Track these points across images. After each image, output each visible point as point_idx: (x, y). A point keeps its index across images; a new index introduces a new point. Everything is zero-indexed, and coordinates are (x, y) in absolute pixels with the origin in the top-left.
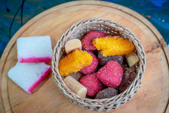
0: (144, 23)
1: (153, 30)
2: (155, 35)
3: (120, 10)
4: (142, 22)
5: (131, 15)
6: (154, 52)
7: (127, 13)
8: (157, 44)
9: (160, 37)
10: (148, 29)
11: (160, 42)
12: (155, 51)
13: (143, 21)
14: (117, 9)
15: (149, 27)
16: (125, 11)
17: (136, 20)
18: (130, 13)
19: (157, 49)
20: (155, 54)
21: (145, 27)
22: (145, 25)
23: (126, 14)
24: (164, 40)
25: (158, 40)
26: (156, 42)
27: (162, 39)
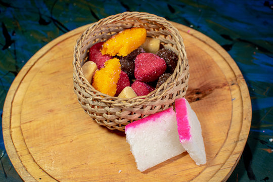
0: (219, 54)
1: (230, 63)
2: (232, 70)
3: (192, 35)
4: (218, 52)
5: (204, 42)
6: (225, 89)
7: (200, 40)
8: (232, 81)
9: (238, 72)
10: (224, 62)
11: (236, 79)
12: (227, 87)
13: (220, 51)
14: (188, 33)
15: (226, 59)
16: (198, 37)
17: (211, 49)
18: (205, 40)
19: (231, 87)
20: (226, 91)
21: (221, 59)
22: (222, 56)
23: (198, 41)
24: (242, 77)
25: (235, 76)
26: (230, 79)
27: (240, 76)
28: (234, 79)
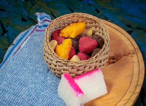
0: (125, 36)
1: (131, 41)
2: (133, 45)
3: (109, 25)
4: (124, 35)
5: (117, 29)
6: (129, 56)
7: (114, 28)
8: (133, 51)
9: (136, 46)
10: (128, 41)
11: (135, 50)
12: (130, 55)
13: (125, 34)
14: (107, 24)
15: (129, 39)
16: (113, 26)
17: (121, 33)
18: (117, 28)
19: (132, 55)
20: (129, 57)
21: (126, 39)
22: (127, 37)
23: (113, 29)
24: (139, 49)
25: (135, 49)
26: (132, 50)
27: (137, 48)
28: (134, 50)
